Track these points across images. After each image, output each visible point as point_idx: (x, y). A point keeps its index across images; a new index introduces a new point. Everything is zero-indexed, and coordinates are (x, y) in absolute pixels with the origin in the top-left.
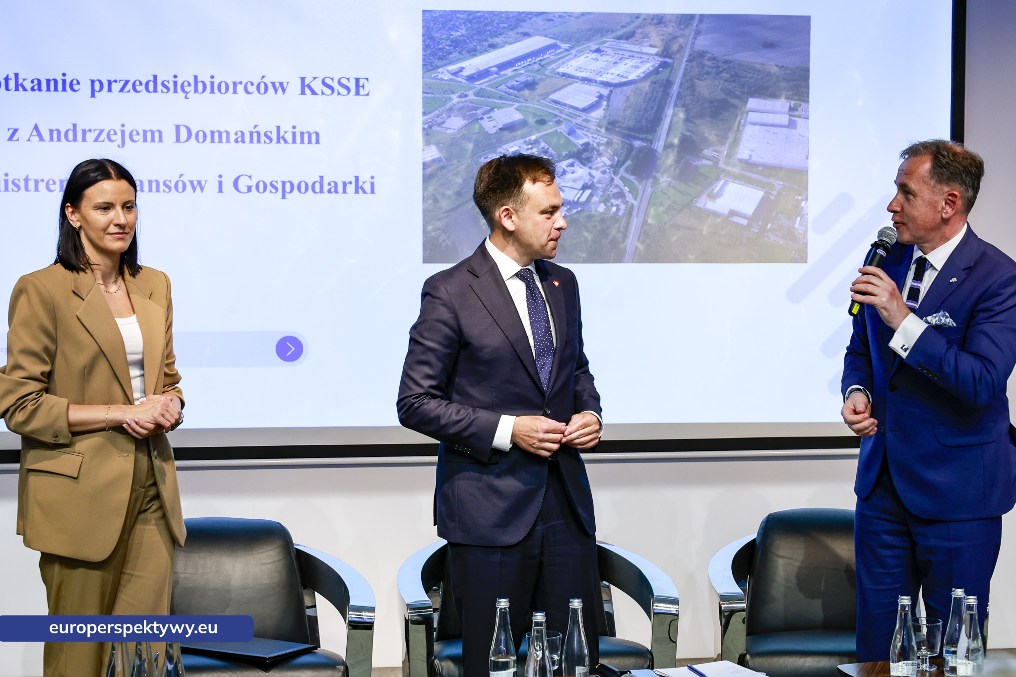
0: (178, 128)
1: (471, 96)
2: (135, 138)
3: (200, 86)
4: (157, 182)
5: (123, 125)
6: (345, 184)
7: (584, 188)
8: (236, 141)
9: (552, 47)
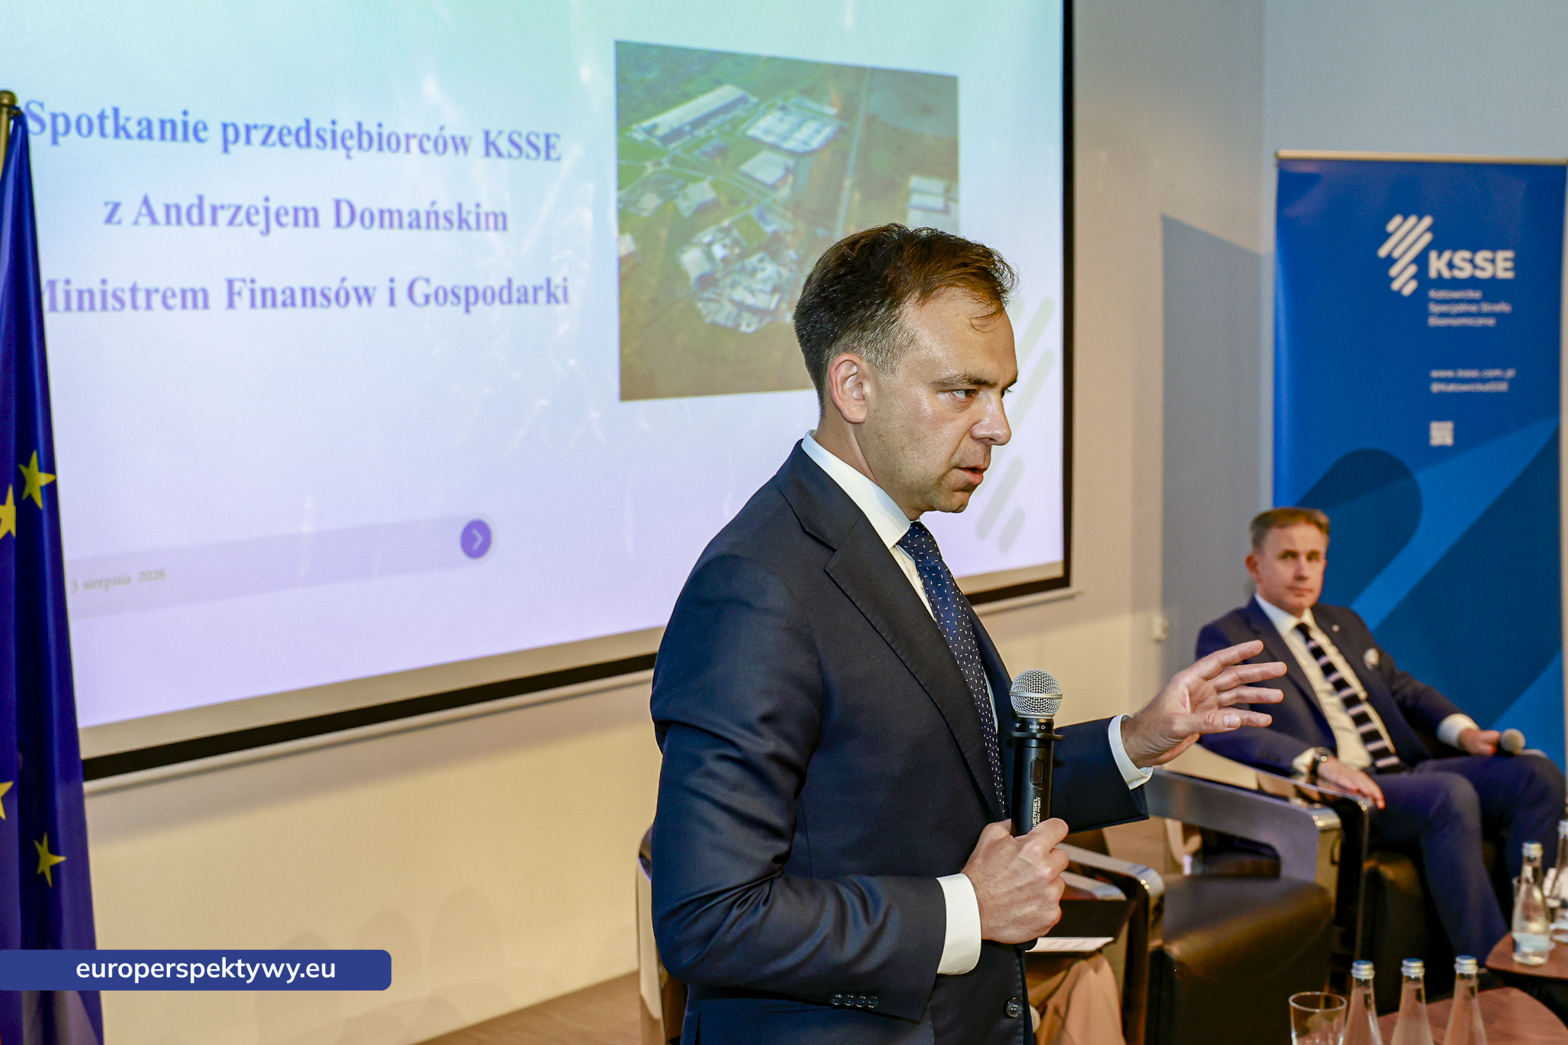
0: (338, 203)
1: (666, 166)
2: (284, 219)
3: (365, 139)
4: (313, 291)
5: (267, 199)
6: (535, 290)
8: (410, 226)
9: (742, 100)
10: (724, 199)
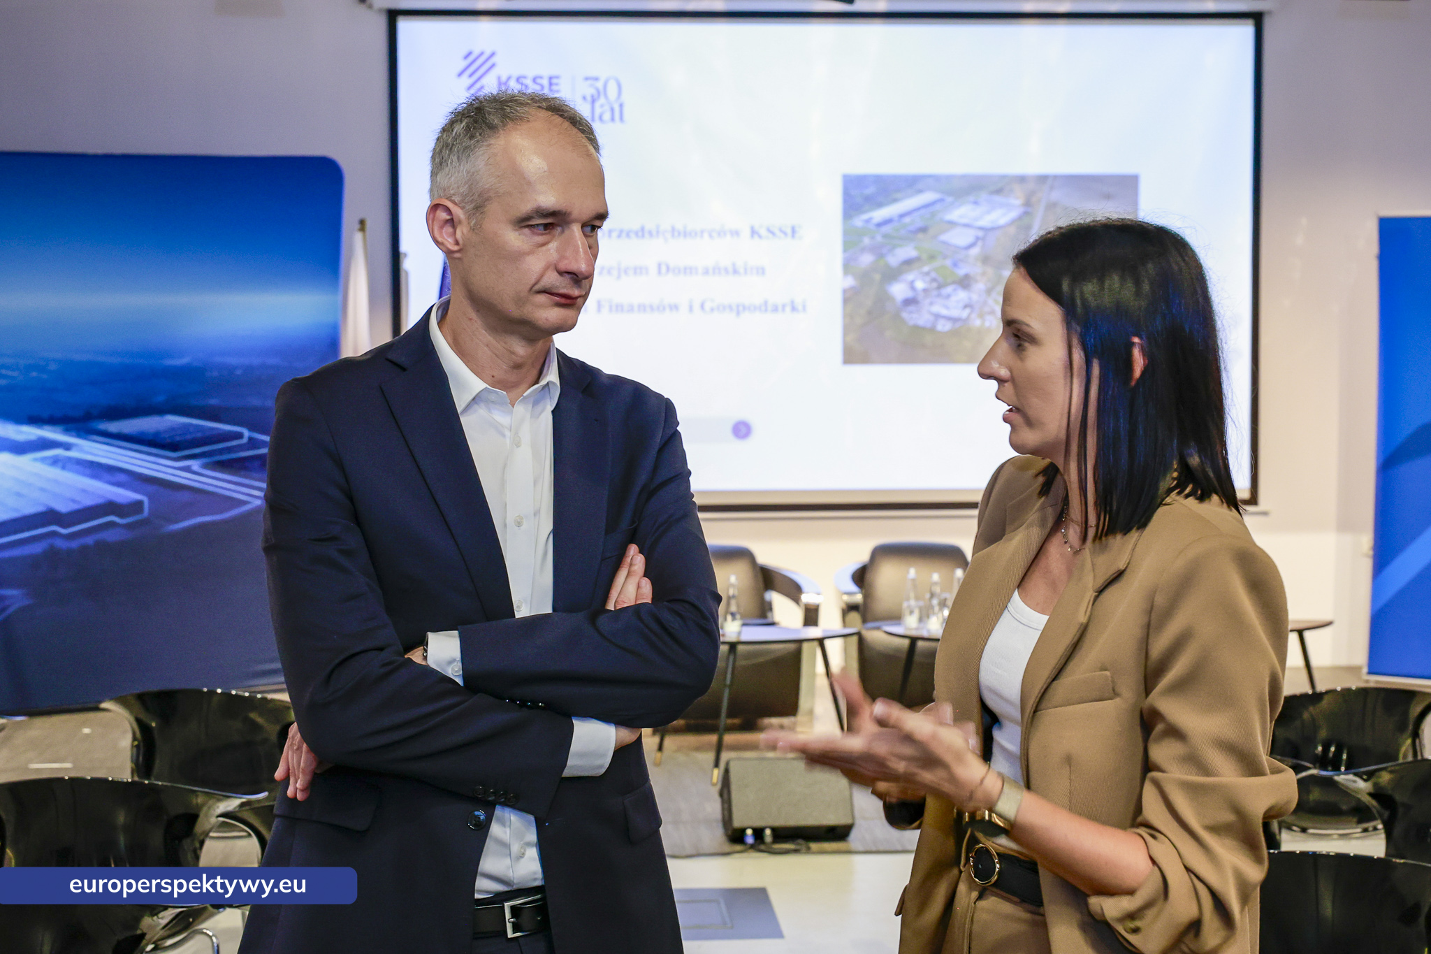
0: (659, 266)
1: (879, 238)
2: (628, 272)
3: (676, 234)
5: (618, 263)
6: (784, 306)
7: (966, 306)
8: (703, 274)
9: (941, 200)
10: (924, 256)
